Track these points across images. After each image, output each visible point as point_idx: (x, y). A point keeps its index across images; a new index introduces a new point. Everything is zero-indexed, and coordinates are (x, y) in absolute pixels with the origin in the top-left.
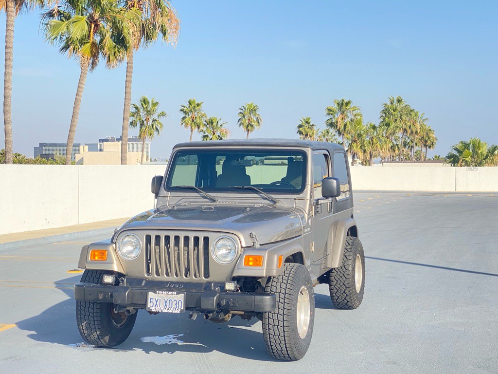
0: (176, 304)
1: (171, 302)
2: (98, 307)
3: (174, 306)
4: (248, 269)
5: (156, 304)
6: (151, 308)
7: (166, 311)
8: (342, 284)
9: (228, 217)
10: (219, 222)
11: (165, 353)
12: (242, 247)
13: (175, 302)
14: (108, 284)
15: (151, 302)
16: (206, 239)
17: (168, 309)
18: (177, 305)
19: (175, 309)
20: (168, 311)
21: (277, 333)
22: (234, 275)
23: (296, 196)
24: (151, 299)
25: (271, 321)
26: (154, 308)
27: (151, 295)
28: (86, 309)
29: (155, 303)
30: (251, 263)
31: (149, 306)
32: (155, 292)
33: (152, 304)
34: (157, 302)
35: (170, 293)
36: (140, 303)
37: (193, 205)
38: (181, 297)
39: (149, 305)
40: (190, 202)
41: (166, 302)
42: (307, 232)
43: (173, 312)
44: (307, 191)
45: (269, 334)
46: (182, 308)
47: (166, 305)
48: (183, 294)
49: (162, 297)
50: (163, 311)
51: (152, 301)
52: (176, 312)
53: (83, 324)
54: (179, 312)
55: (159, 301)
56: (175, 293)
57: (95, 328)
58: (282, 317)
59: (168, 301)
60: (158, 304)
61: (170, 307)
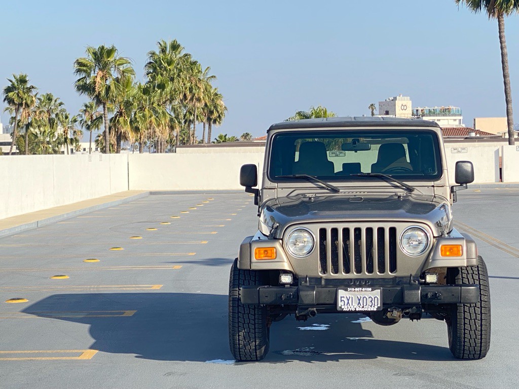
0: (371, 301)
1: (365, 299)
3: (369, 303)
4: (446, 259)
5: (348, 303)
6: (343, 307)
7: (361, 309)
13: (370, 299)
14: (284, 284)
15: (341, 301)
16: (393, 231)
17: (363, 307)
18: (373, 302)
19: (371, 306)
20: (363, 309)
21: (473, 327)
24: (341, 297)
25: (467, 316)
26: (346, 307)
27: (341, 293)
28: (246, 316)
29: (346, 302)
30: (448, 253)
31: (340, 306)
32: (346, 290)
33: (343, 303)
34: (348, 300)
35: (364, 289)
36: (327, 302)
38: (377, 293)
39: (340, 304)
41: (359, 300)
43: (369, 310)
44: (445, 176)
45: (465, 329)
46: (379, 305)
47: (359, 303)
48: (379, 290)
49: (352, 294)
50: (357, 310)
51: (342, 299)
52: (372, 309)
53: (241, 333)
54: (375, 310)
55: (351, 299)
56: (370, 289)
57: (255, 337)
58: (479, 310)
59: (362, 299)
60: (350, 302)
61: (365, 304)
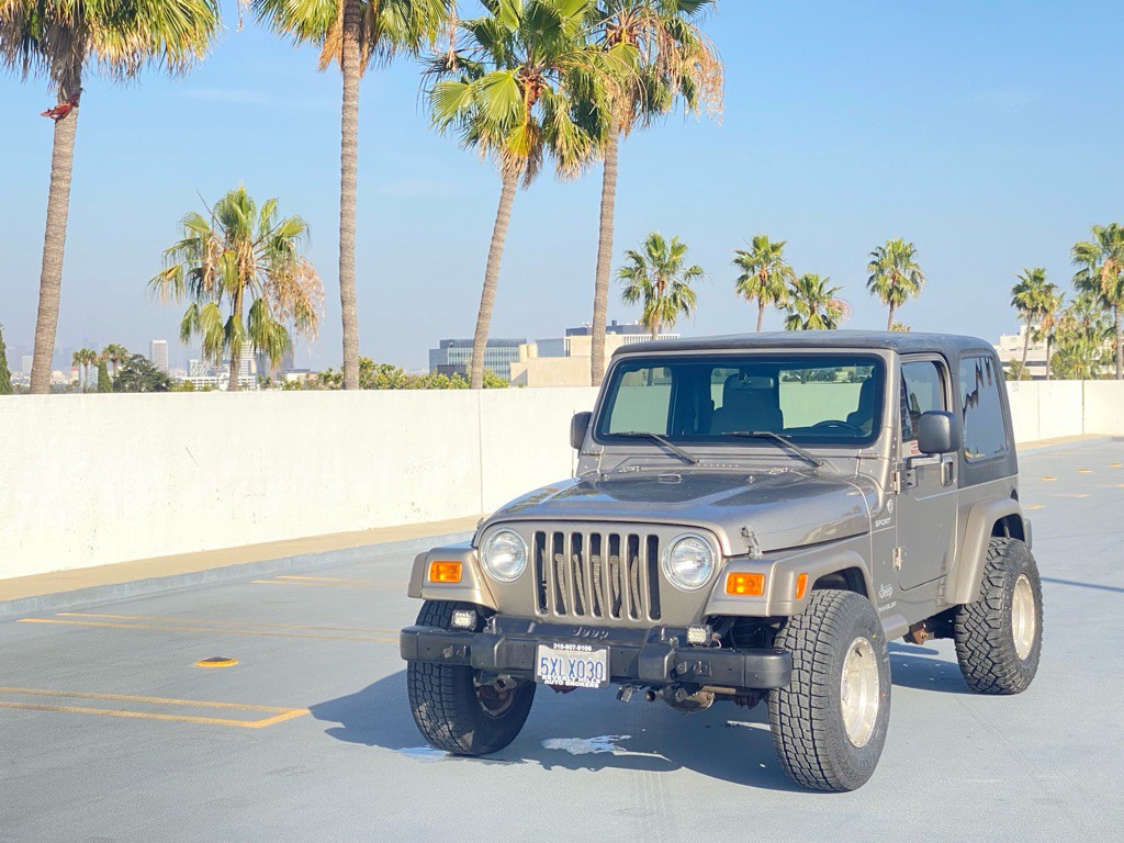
0: (592, 670)
1: (581, 665)
2: (450, 675)
3: (589, 674)
4: (734, 600)
5: (554, 670)
6: (544, 677)
7: (573, 684)
8: (981, 639)
9: (703, 495)
10: (682, 505)
11: (583, 770)
12: (724, 556)
13: (590, 666)
14: (461, 628)
15: (543, 665)
16: (653, 540)
17: (577, 680)
18: (594, 671)
19: (590, 680)
20: (577, 684)
21: (798, 733)
22: (708, 613)
23: (860, 452)
24: (543, 659)
25: (785, 708)
26: (549, 677)
27: (543, 650)
28: (426, 678)
29: (551, 667)
30: (740, 589)
31: (539, 674)
32: (551, 646)
33: (544, 669)
34: (554, 665)
35: (579, 647)
36: (523, 667)
37: (647, 472)
38: (601, 656)
39: (540, 671)
40: (641, 466)
41: (572, 666)
42: (881, 527)
43: (587, 685)
44: (883, 440)
45: (783, 734)
46: (604, 679)
47: (572, 672)
48: (605, 651)
49: (560, 655)
50: (567, 684)
51: (544, 662)
52: (592, 685)
53: (422, 708)
54: (597, 686)
55: (558, 663)
56: (590, 648)
57: (444, 716)
58: (807, 700)
59: (576, 664)
60: (557, 668)
61: (581, 675)
